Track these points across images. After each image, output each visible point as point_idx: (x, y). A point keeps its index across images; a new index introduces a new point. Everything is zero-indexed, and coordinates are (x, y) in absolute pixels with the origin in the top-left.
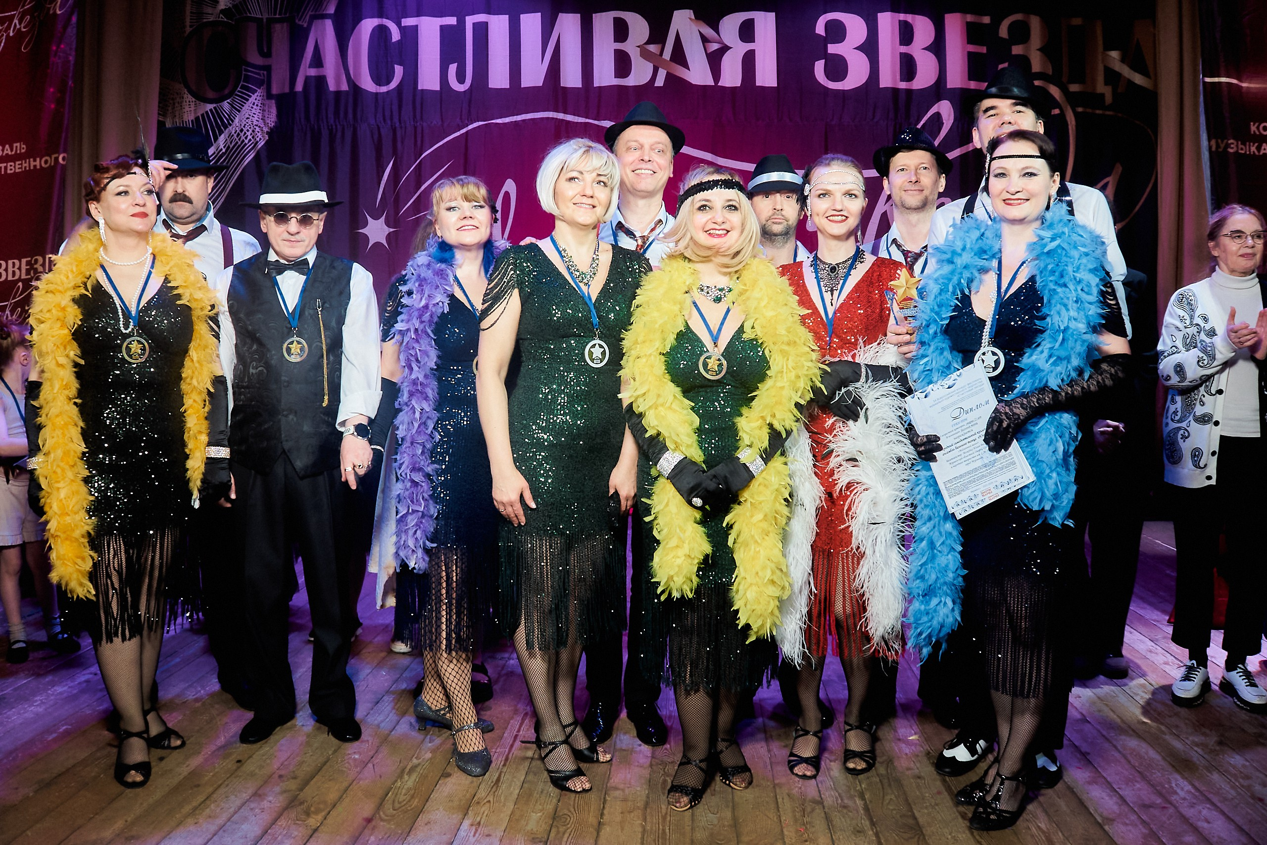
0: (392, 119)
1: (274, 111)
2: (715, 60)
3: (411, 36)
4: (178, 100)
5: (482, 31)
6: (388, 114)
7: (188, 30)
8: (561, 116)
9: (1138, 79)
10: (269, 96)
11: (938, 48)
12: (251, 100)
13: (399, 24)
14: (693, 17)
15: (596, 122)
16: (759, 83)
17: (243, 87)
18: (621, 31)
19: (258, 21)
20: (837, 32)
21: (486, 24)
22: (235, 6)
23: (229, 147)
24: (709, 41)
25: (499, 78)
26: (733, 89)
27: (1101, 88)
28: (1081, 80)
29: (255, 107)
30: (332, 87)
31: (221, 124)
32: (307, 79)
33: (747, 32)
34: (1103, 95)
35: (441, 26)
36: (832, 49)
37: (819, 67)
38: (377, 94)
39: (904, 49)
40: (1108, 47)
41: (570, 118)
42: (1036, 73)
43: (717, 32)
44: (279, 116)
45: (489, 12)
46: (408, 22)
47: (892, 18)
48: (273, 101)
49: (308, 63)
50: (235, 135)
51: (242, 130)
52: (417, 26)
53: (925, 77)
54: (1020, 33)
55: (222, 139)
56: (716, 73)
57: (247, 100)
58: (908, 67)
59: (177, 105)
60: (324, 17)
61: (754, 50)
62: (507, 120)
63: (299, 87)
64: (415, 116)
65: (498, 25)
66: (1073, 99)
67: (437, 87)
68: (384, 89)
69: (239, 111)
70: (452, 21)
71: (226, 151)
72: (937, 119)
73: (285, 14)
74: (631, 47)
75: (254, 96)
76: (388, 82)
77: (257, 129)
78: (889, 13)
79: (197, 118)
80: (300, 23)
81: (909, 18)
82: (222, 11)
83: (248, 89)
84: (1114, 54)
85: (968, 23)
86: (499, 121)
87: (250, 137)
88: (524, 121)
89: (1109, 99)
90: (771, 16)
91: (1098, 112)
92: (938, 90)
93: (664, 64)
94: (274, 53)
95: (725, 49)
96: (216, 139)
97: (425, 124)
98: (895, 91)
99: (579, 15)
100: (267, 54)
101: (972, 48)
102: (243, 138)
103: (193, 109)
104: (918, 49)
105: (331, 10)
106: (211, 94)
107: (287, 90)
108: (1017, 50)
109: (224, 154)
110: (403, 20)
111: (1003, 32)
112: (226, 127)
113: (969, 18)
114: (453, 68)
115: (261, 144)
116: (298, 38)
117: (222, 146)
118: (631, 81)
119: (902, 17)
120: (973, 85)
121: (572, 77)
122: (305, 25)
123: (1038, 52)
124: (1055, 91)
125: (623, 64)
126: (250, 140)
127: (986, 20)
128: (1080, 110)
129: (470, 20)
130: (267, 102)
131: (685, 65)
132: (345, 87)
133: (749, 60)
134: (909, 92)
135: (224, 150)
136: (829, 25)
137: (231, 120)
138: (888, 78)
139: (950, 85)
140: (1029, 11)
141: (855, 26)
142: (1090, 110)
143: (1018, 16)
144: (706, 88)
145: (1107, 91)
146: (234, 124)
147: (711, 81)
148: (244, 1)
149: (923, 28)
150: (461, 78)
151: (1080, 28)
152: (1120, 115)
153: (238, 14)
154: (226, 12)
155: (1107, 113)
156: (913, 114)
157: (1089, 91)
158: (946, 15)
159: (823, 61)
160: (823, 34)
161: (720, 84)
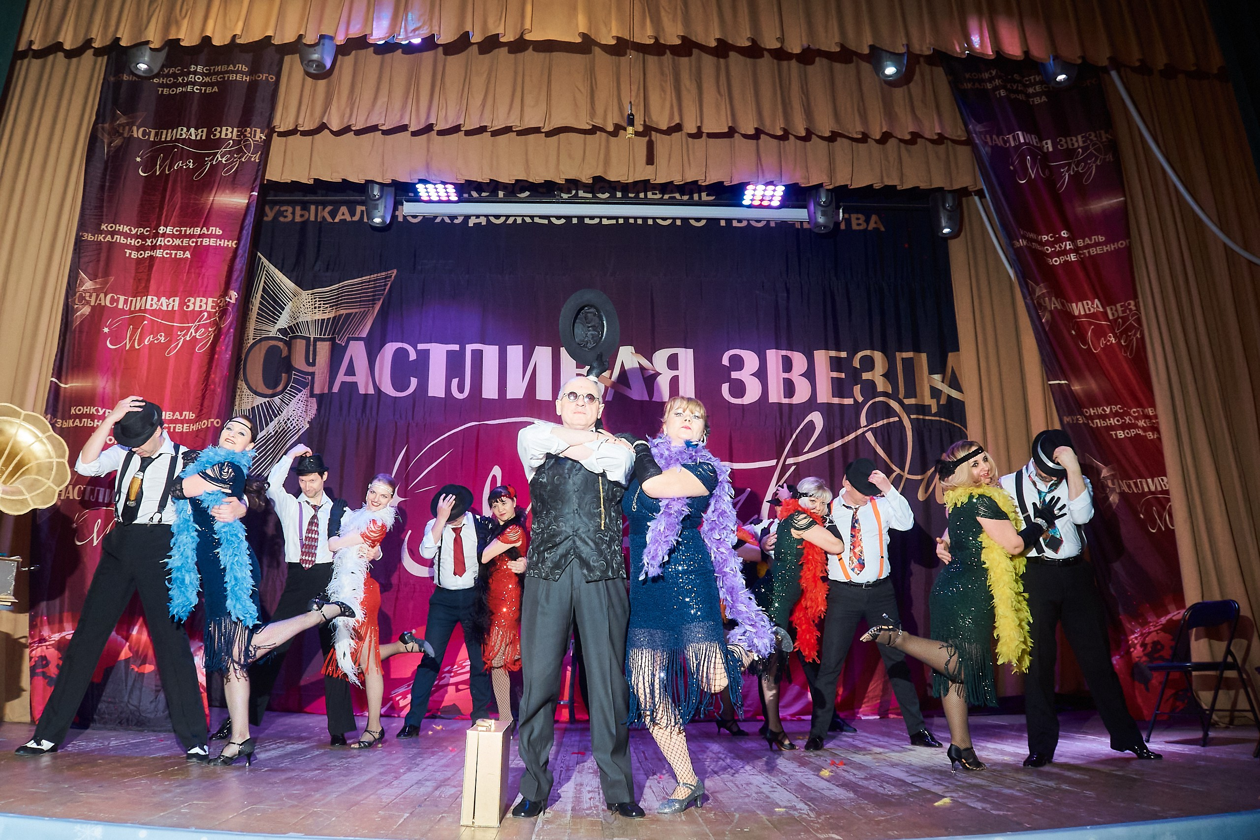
0: (406, 416)
1: (315, 407)
2: (649, 383)
3: (424, 356)
5: (478, 356)
6: (403, 413)
7: (251, 342)
9: (954, 394)
10: (312, 395)
11: (810, 374)
12: (298, 397)
13: (415, 348)
14: (633, 352)
17: (292, 387)
19: (307, 339)
20: (738, 363)
21: (481, 352)
22: (290, 327)
25: (490, 391)
27: (928, 401)
28: (915, 396)
29: (300, 402)
30: (362, 391)
31: (270, 413)
32: (343, 384)
33: (673, 363)
34: (930, 406)
35: (448, 351)
36: (735, 375)
37: (725, 388)
38: (395, 398)
39: (786, 375)
40: (932, 372)
42: (881, 392)
43: (652, 362)
44: (318, 410)
45: (483, 342)
46: (421, 346)
47: (777, 354)
48: (315, 399)
49: (344, 372)
50: (283, 423)
51: (288, 419)
52: (429, 350)
53: (802, 395)
54: (868, 363)
55: (271, 425)
57: (294, 397)
58: (789, 388)
60: (358, 340)
61: (678, 376)
62: (495, 422)
63: (336, 389)
64: (424, 415)
65: (491, 353)
66: (907, 409)
67: (442, 395)
68: (401, 394)
69: (287, 405)
70: (456, 347)
71: (275, 434)
72: (811, 425)
73: (328, 335)
75: (300, 394)
76: (405, 389)
77: (301, 419)
78: (774, 350)
79: (253, 408)
80: (340, 342)
81: (788, 353)
82: (279, 330)
83: (295, 389)
84: (937, 377)
85: (831, 357)
86: (488, 423)
87: (295, 425)
88: (508, 423)
89: (934, 410)
90: (690, 352)
91: (927, 418)
92: (811, 404)
93: (613, 384)
94: (317, 363)
95: (657, 374)
96: (267, 425)
97: (432, 422)
98: (780, 405)
99: (550, 348)
100: (313, 364)
101: (835, 375)
102: (289, 425)
103: (250, 400)
104: (796, 375)
105: (364, 335)
106: (266, 391)
107: (326, 391)
108: (866, 376)
110: (418, 345)
111: (856, 364)
112: (276, 416)
113: (833, 353)
114: (455, 382)
115: (303, 430)
116: (337, 353)
117: (271, 430)
119: (784, 353)
120: (836, 401)
121: (544, 393)
122: (344, 344)
123: (882, 378)
124: (894, 405)
126: (295, 427)
127: (844, 354)
128: (912, 417)
129: (469, 348)
130: (310, 399)
131: (629, 387)
132: (371, 391)
133: (674, 383)
134: (790, 405)
135: (273, 434)
136: (732, 358)
137: (280, 410)
138: (776, 395)
139: (819, 401)
140: (873, 349)
141: (751, 359)
142: (921, 417)
143: (868, 352)
144: (642, 401)
145: (933, 404)
146: (283, 415)
147: (646, 398)
148: (297, 323)
149: (799, 361)
150: (461, 389)
151: (911, 359)
152: (943, 419)
153: (291, 333)
154: (282, 331)
155: (933, 418)
156: (794, 422)
157: (920, 403)
158: (815, 352)
159: (728, 383)
160: (727, 364)
161: (653, 400)
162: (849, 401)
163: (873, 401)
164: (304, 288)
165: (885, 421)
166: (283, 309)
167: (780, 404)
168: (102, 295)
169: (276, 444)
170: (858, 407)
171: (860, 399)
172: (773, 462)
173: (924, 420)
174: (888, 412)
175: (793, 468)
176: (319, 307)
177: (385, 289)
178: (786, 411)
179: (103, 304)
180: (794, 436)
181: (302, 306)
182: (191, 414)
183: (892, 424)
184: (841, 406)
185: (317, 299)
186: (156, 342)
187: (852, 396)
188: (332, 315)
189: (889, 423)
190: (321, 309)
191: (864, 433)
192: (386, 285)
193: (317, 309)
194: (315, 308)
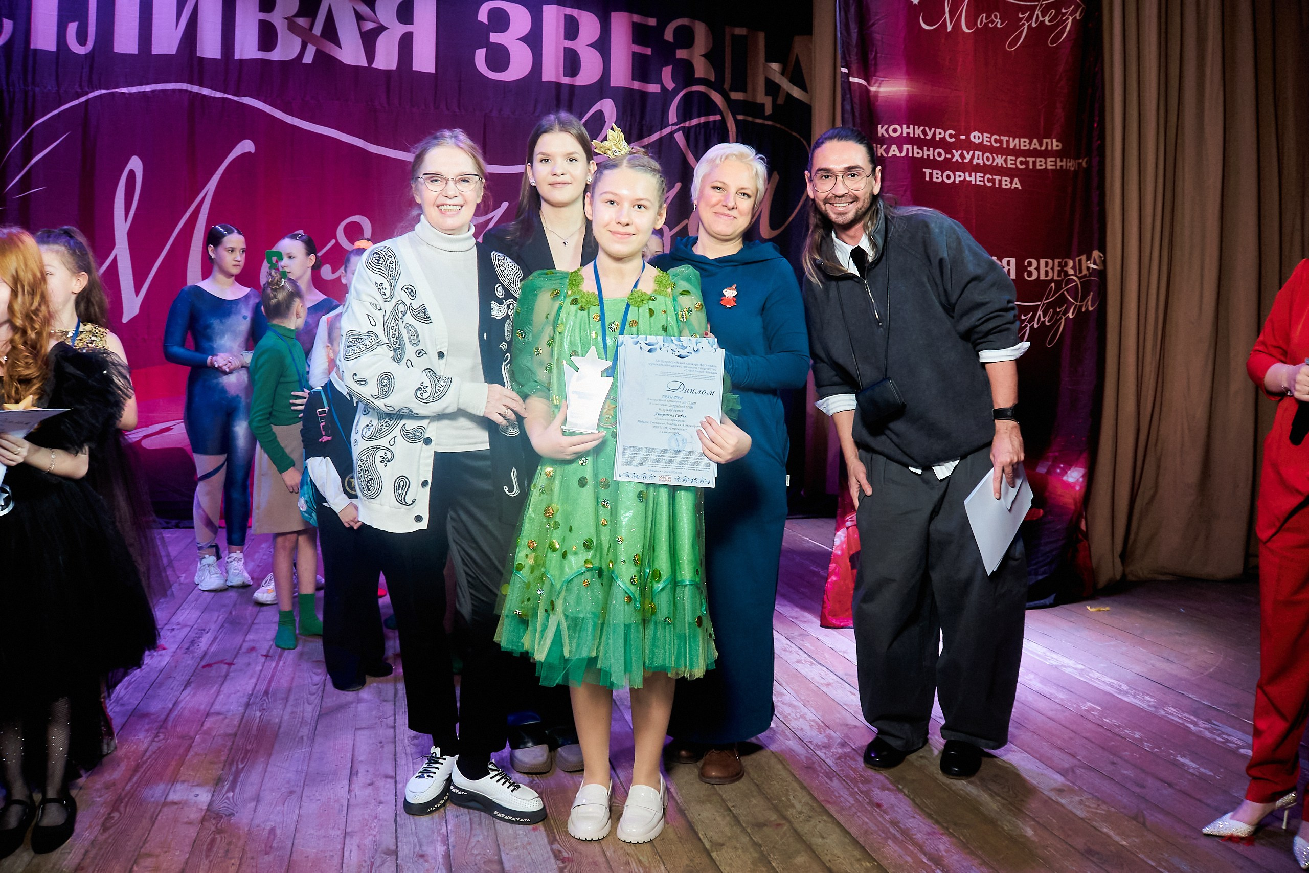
2: (369, 40)
8: (196, 89)
9: (797, 93)
11: (602, 45)
16: (416, 67)
20: (500, 21)
24: (364, 20)
25: (125, 42)
26: (388, 72)
27: (762, 98)
28: (744, 89)
33: (405, 13)
34: (763, 105)
36: (494, 38)
37: (480, 55)
39: (569, 44)
40: (769, 59)
41: (206, 92)
42: (699, 79)
43: (373, 10)
47: (558, 12)
53: (589, 74)
54: (685, 38)
56: (370, 53)
58: (572, 63)
61: (412, 33)
62: (134, 90)
66: (734, 107)
67: (53, 47)
72: (599, 117)
74: (278, 19)
78: (555, 6)
81: (575, 12)
84: (775, 66)
85: (633, 23)
86: (125, 90)
88: (153, 91)
89: (768, 110)
91: (758, 121)
92: (602, 88)
93: (314, 40)
95: (381, 29)
97: (37, 89)
101: (637, 49)
104: (583, 44)
108: (681, 54)
111: (669, 35)
113: (636, 18)
118: (276, 55)
119: (568, 11)
120: (636, 85)
121: (210, 47)
123: (703, 58)
124: (717, 98)
125: (267, 37)
127: (652, 22)
128: (740, 117)
131: (338, 44)
133: (406, 44)
134: (572, 87)
136: (492, 13)
138: (552, 70)
139: (613, 84)
140: (694, 17)
141: (520, 17)
142: (750, 119)
143: (684, 21)
144: (357, 68)
145: (767, 102)
147: (364, 63)
149: (589, 24)
150: (82, 39)
151: (744, 37)
152: (778, 126)
155: (766, 122)
157: (750, 99)
158: (612, 14)
159: (485, 50)
160: (486, 21)
161: (373, 66)
162: (654, 88)
163: (689, 89)
165: (702, 120)
167: (558, 85)
170: (666, 96)
171: (670, 85)
173: (753, 123)
174: (709, 107)
178: (564, 97)
183: (711, 126)
184: (644, 95)
187: (659, 81)
189: (706, 124)
191: (671, 134)
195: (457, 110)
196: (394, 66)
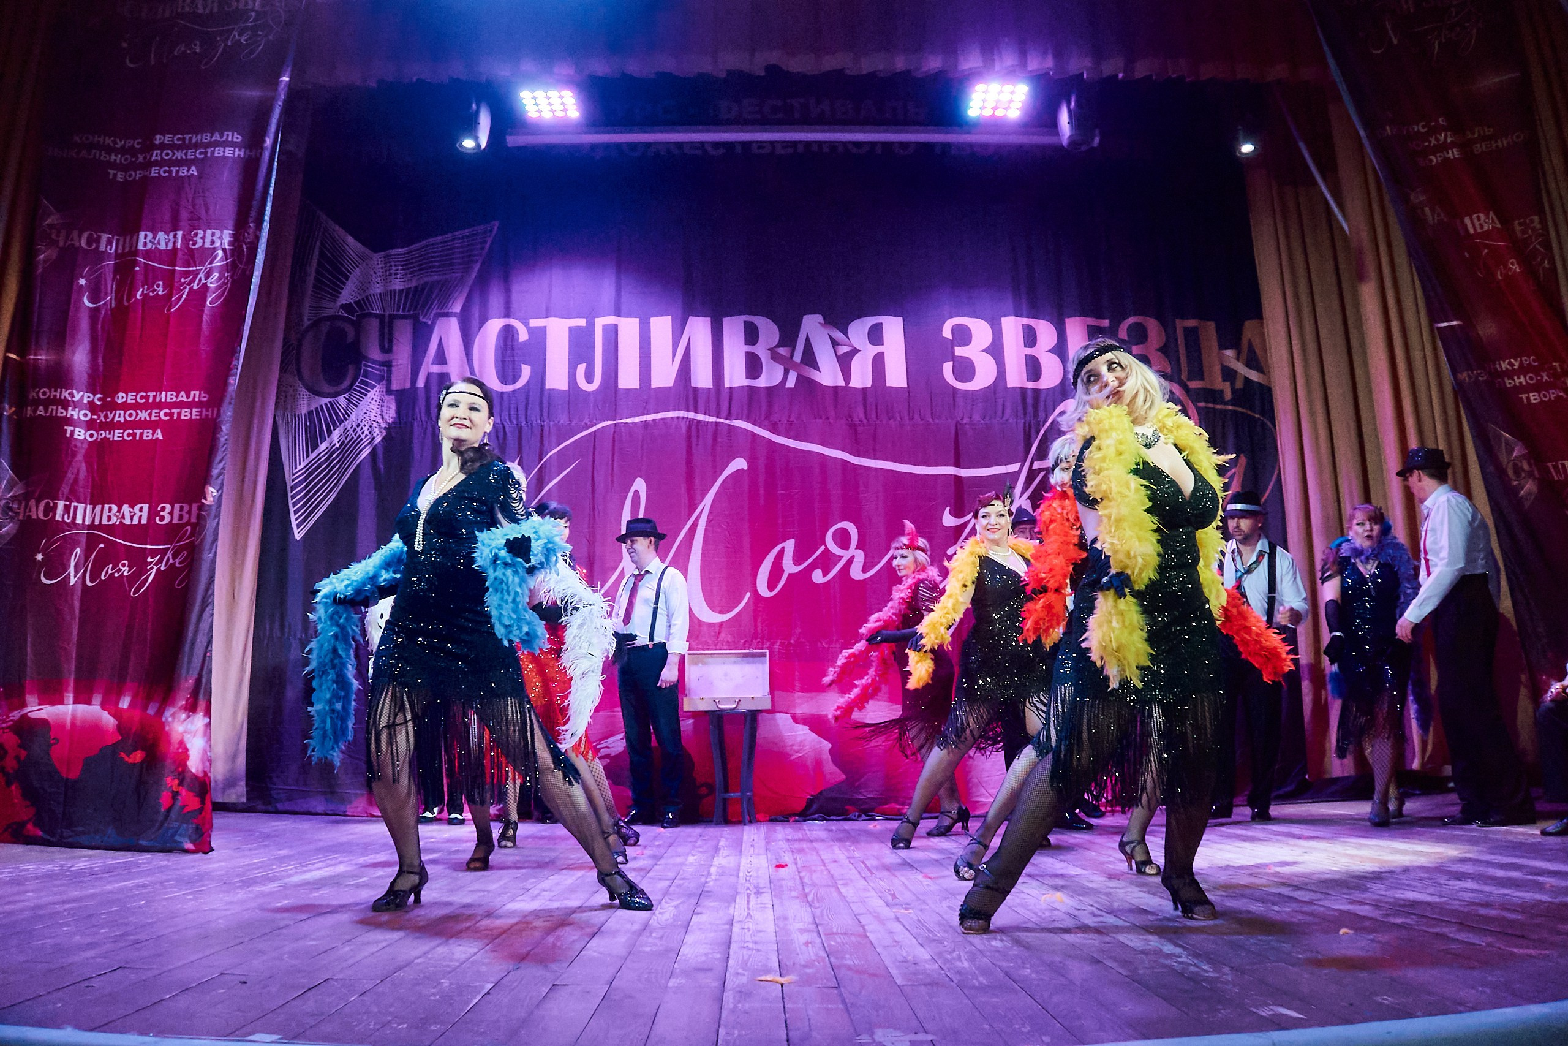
0: (517, 419)
1: (393, 407)
2: (845, 362)
3: (539, 337)
4: (291, 392)
5: (612, 334)
6: (512, 413)
7: (307, 323)
8: (691, 415)
9: (1254, 376)
10: (389, 392)
11: (1060, 349)
12: (370, 395)
13: (526, 325)
14: (823, 322)
15: (727, 422)
16: (889, 384)
17: (362, 382)
18: (751, 335)
19: (381, 318)
20: (963, 336)
21: (616, 326)
22: (357, 303)
23: (344, 442)
24: (838, 344)
25: (629, 379)
26: (864, 390)
27: (1220, 384)
28: (1202, 378)
29: (373, 402)
31: (336, 419)
32: (429, 375)
33: (876, 335)
34: (1222, 391)
35: (571, 329)
36: (959, 351)
37: (948, 368)
38: (502, 393)
39: (1029, 351)
40: (1222, 345)
41: (700, 417)
43: (846, 335)
44: (398, 412)
45: (618, 314)
46: (534, 323)
47: (1016, 322)
48: (393, 397)
49: (431, 359)
50: (351, 430)
51: (358, 425)
52: (545, 327)
53: (1050, 377)
54: (1140, 334)
55: (336, 434)
56: (847, 374)
57: (366, 395)
58: (1034, 368)
59: (289, 397)
60: (447, 315)
61: (883, 353)
62: (637, 419)
63: (421, 383)
64: (542, 415)
65: (629, 328)
67: (564, 386)
68: (510, 388)
69: (356, 406)
70: (581, 322)
71: (340, 446)
73: (409, 311)
74: (761, 350)
75: (373, 392)
76: (515, 380)
77: (375, 424)
78: (1013, 318)
79: (310, 413)
80: (424, 320)
81: (1031, 322)
82: (343, 306)
83: (366, 384)
84: (1230, 353)
85: (1088, 325)
86: (629, 420)
87: (367, 432)
88: (654, 420)
89: (1228, 394)
90: (899, 320)
91: (1218, 407)
92: (1064, 390)
93: (795, 366)
94: (395, 348)
95: (855, 351)
96: (330, 433)
97: (552, 423)
98: (1023, 390)
99: (709, 319)
100: (388, 350)
102: (360, 433)
103: (306, 402)
104: (1043, 351)
105: (457, 308)
106: (327, 388)
107: (408, 386)
109: (338, 449)
110: (531, 321)
111: (1124, 334)
112: (341, 422)
113: (1091, 321)
114: (581, 368)
115: (378, 439)
116: (421, 335)
117: (336, 441)
118: (762, 382)
119: (1025, 321)
121: (702, 378)
122: (430, 322)
123: (1157, 352)
124: (1175, 388)
125: (753, 366)
126: (367, 435)
127: (1105, 322)
128: (1202, 404)
129: (600, 323)
130: (387, 397)
131: (816, 367)
133: (879, 362)
134: (1036, 392)
135: (338, 445)
136: (955, 329)
137: (347, 415)
138: (1016, 377)
140: (1145, 315)
141: (980, 330)
142: (1211, 405)
143: (1138, 319)
144: (836, 389)
145: (1226, 388)
146: (350, 419)
147: (841, 383)
148: (367, 297)
149: (1046, 333)
150: (589, 379)
151: (1195, 329)
153: (360, 310)
154: (347, 307)
155: (1230, 408)
156: (1042, 414)
157: (1209, 387)
158: (1067, 320)
159: (951, 363)
160: (950, 337)
161: (850, 385)
164: (375, 250)
166: (347, 278)
168: (75, 233)
169: (342, 461)
172: (1015, 467)
173: (1215, 409)
175: (1043, 473)
176: (397, 274)
177: (483, 248)
178: (1030, 401)
179: (77, 244)
180: (1042, 432)
181: (372, 273)
182: (203, 395)
185: (393, 264)
186: (151, 294)
188: (414, 284)
190: (398, 276)
192: (485, 242)
193: (393, 276)
194: (390, 275)
195: (931, 420)
196: (869, 384)
